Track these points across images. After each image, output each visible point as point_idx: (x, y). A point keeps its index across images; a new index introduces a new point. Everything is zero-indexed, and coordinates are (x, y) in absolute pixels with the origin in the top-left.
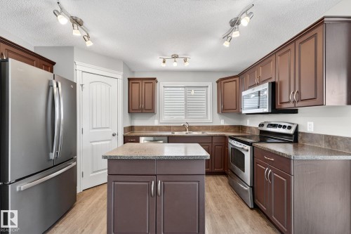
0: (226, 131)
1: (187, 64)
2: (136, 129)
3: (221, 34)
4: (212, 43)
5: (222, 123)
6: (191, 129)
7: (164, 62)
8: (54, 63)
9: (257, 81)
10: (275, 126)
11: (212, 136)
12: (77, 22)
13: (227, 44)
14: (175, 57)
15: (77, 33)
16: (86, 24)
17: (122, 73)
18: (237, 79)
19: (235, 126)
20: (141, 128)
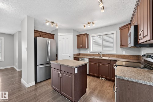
0: (126, 58)
1: (94, 25)
2: (81, 55)
6: (103, 55)
7: (85, 27)
8: (54, 35)
11: (110, 60)
12: (52, 23)
15: (53, 26)
16: (55, 22)
17: (73, 34)
20: (83, 54)
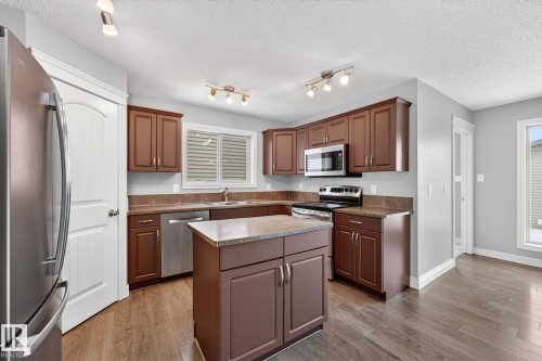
0: (273, 199)
1: (245, 104)
3: (304, 81)
4: (288, 86)
5: (269, 188)
7: (213, 94)
9: (325, 140)
10: (339, 190)
13: (311, 94)
14: (229, 90)
18: (294, 133)
19: (283, 193)
